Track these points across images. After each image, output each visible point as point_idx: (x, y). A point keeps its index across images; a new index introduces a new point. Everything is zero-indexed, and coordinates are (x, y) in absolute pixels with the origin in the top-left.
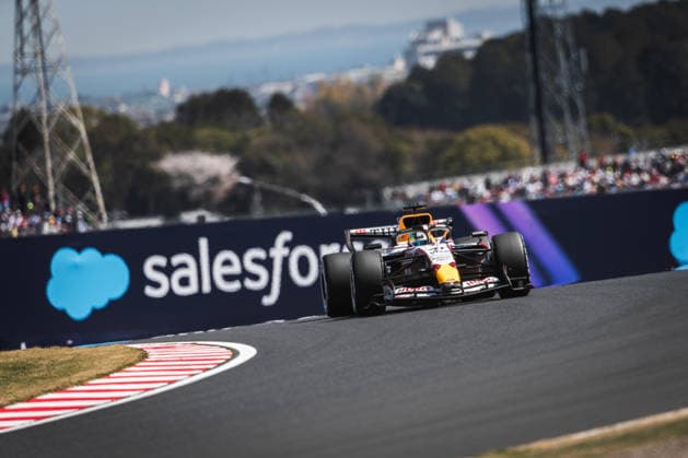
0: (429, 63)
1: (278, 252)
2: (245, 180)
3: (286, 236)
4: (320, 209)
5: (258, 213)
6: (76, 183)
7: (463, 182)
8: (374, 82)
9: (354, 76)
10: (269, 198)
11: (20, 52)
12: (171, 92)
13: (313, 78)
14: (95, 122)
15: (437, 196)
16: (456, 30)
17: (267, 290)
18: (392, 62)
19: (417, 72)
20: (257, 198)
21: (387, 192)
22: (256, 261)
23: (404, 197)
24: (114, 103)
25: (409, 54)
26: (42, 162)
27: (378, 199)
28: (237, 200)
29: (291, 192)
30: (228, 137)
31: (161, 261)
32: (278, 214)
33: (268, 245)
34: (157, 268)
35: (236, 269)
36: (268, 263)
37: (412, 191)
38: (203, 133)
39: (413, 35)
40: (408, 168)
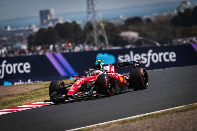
0: (182, 11)
1: (149, 54)
2: (141, 38)
3: (151, 51)
4: (158, 45)
5: (144, 45)
6: (101, 38)
7: (191, 39)
8: (170, 15)
9: (165, 14)
10: (146, 42)
11: (88, 8)
12: (123, 17)
13: (156, 14)
14: (106, 25)
15: (185, 42)
16: (189, 3)
17: (147, 63)
18: (173, 11)
19: (180, 13)
20: (143, 42)
21: (174, 41)
22: (144, 57)
23: (177, 42)
24: (109, 20)
25: (178, 9)
26: (93, 33)
27: (171, 42)
28: (138, 42)
29: (151, 41)
30: (136, 28)
31: (122, 56)
32: (148, 46)
33: (147, 53)
34: (121, 58)
35: (139, 58)
36: (147, 57)
37: (179, 40)
38: (131, 27)
39: (179, 5)
40: (178, 35)
